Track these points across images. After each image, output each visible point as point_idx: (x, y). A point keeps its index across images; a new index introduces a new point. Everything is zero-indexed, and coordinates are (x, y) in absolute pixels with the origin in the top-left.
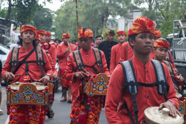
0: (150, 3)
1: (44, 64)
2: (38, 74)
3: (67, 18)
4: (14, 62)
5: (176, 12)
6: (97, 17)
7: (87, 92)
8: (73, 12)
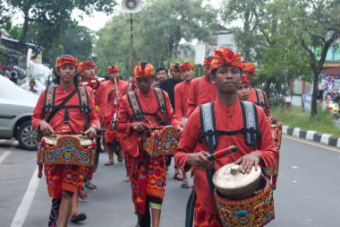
0: (247, 20)
1: (90, 111)
2: (81, 123)
3: (116, 42)
4: (49, 106)
5: (290, 34)
6: (162, 41)
7: (149, 150)
8: (125, 33)
